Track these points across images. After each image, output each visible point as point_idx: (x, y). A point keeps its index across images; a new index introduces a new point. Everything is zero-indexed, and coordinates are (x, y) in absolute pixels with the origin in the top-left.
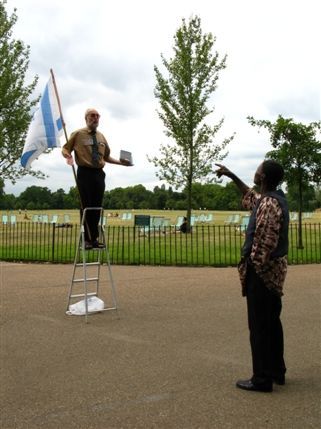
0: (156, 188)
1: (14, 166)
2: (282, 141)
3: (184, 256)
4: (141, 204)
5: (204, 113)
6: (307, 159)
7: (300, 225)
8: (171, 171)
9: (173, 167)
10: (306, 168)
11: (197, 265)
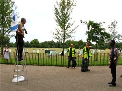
0: (57, 42)
1: (9, 34)
2: (91, 28)
3: (57, 63)
4: (52, 46)
5: (69, 19)
6: (98, 34)
7: (96, 54)
8: (58, 36)
9: (59, 35)
10: (98, 36)
11: (61, 66)
